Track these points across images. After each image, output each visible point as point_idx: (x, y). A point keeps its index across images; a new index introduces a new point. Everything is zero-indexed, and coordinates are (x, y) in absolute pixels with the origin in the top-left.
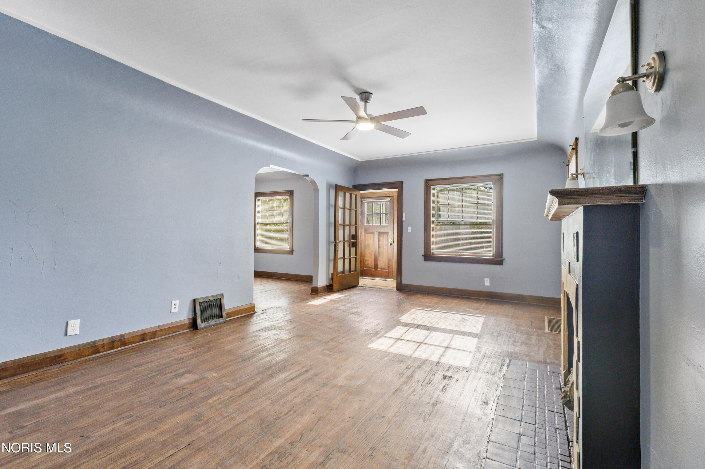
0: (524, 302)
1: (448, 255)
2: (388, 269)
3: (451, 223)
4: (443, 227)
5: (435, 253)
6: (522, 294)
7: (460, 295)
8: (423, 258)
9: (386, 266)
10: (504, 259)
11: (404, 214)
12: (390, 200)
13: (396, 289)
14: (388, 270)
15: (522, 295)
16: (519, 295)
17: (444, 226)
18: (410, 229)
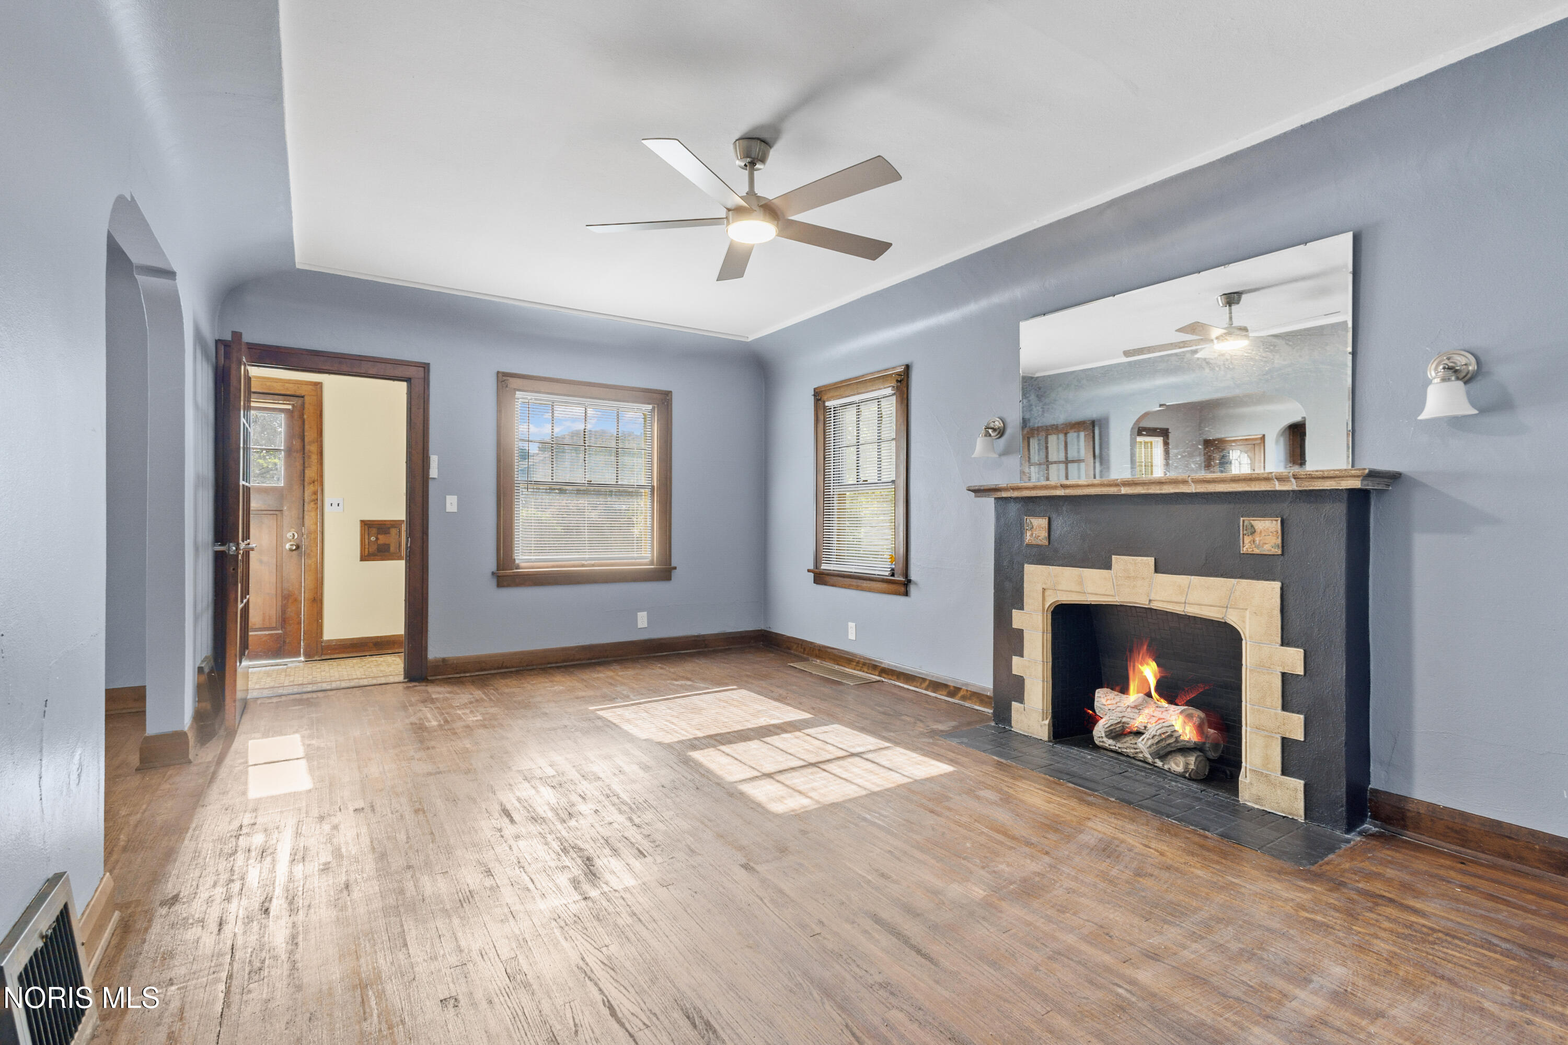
0: (706, 650)
1: (557, 567)
2: (283, 627)
3: (554, 489)
4: (542, 499)
5: (523, 565)
6: (703, 633)
7: (589, 659)
8: (494, 582)
9: (270, 618)
10: (675, 568)
11: (434, 460)
12: (290, 407)
13: (401, 678)
14: (280, 632)
15: (704, 636)
16: (698, 636)
17: (544, 497)
18: (452, 503)
